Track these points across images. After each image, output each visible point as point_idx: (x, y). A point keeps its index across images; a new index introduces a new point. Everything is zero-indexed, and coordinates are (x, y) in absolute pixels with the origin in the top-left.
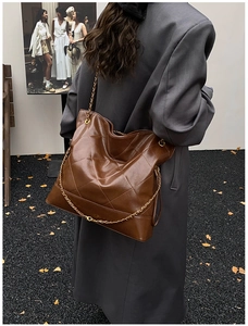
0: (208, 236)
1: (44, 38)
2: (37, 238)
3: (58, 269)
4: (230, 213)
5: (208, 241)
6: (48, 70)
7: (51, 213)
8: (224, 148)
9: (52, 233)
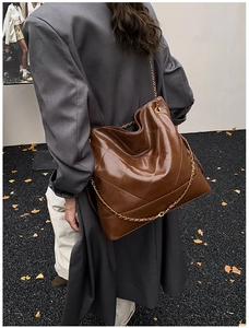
0: (200, 231)
1: (17, 23)
2: (20, 241)
3: (41, 276)
4: (224, 204)
5: (200, 237)
6: (24, 57)
7: (34, 211)
8: (219, 129)
9: (36, 235)
